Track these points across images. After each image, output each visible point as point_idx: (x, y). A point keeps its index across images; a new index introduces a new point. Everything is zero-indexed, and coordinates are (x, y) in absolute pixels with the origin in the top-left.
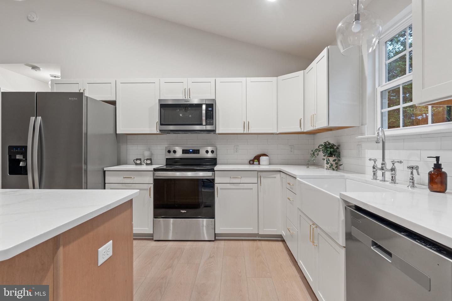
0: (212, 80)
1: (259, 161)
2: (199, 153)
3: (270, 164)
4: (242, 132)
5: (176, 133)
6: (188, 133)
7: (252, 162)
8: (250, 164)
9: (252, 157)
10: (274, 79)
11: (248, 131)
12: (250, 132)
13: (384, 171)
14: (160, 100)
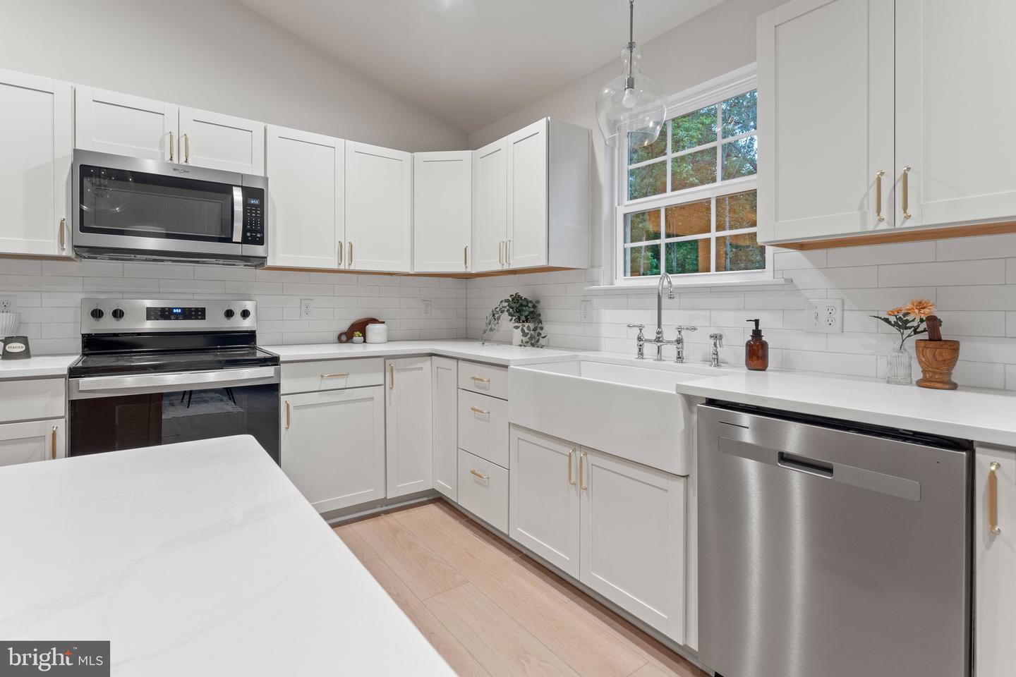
0: (258, 126)
1: (364, 336)
2: (203, 317)
3: (388, 341)
4: (334, 266)
5: (117, 259)
6: (163, 261)
7: (346, 337)
8: (340, 340)
9: (345, 327)
10: (406, 156)
11: (350, 265)
12: (352, 268)
13: (659, 344)
14: (77, 153)
